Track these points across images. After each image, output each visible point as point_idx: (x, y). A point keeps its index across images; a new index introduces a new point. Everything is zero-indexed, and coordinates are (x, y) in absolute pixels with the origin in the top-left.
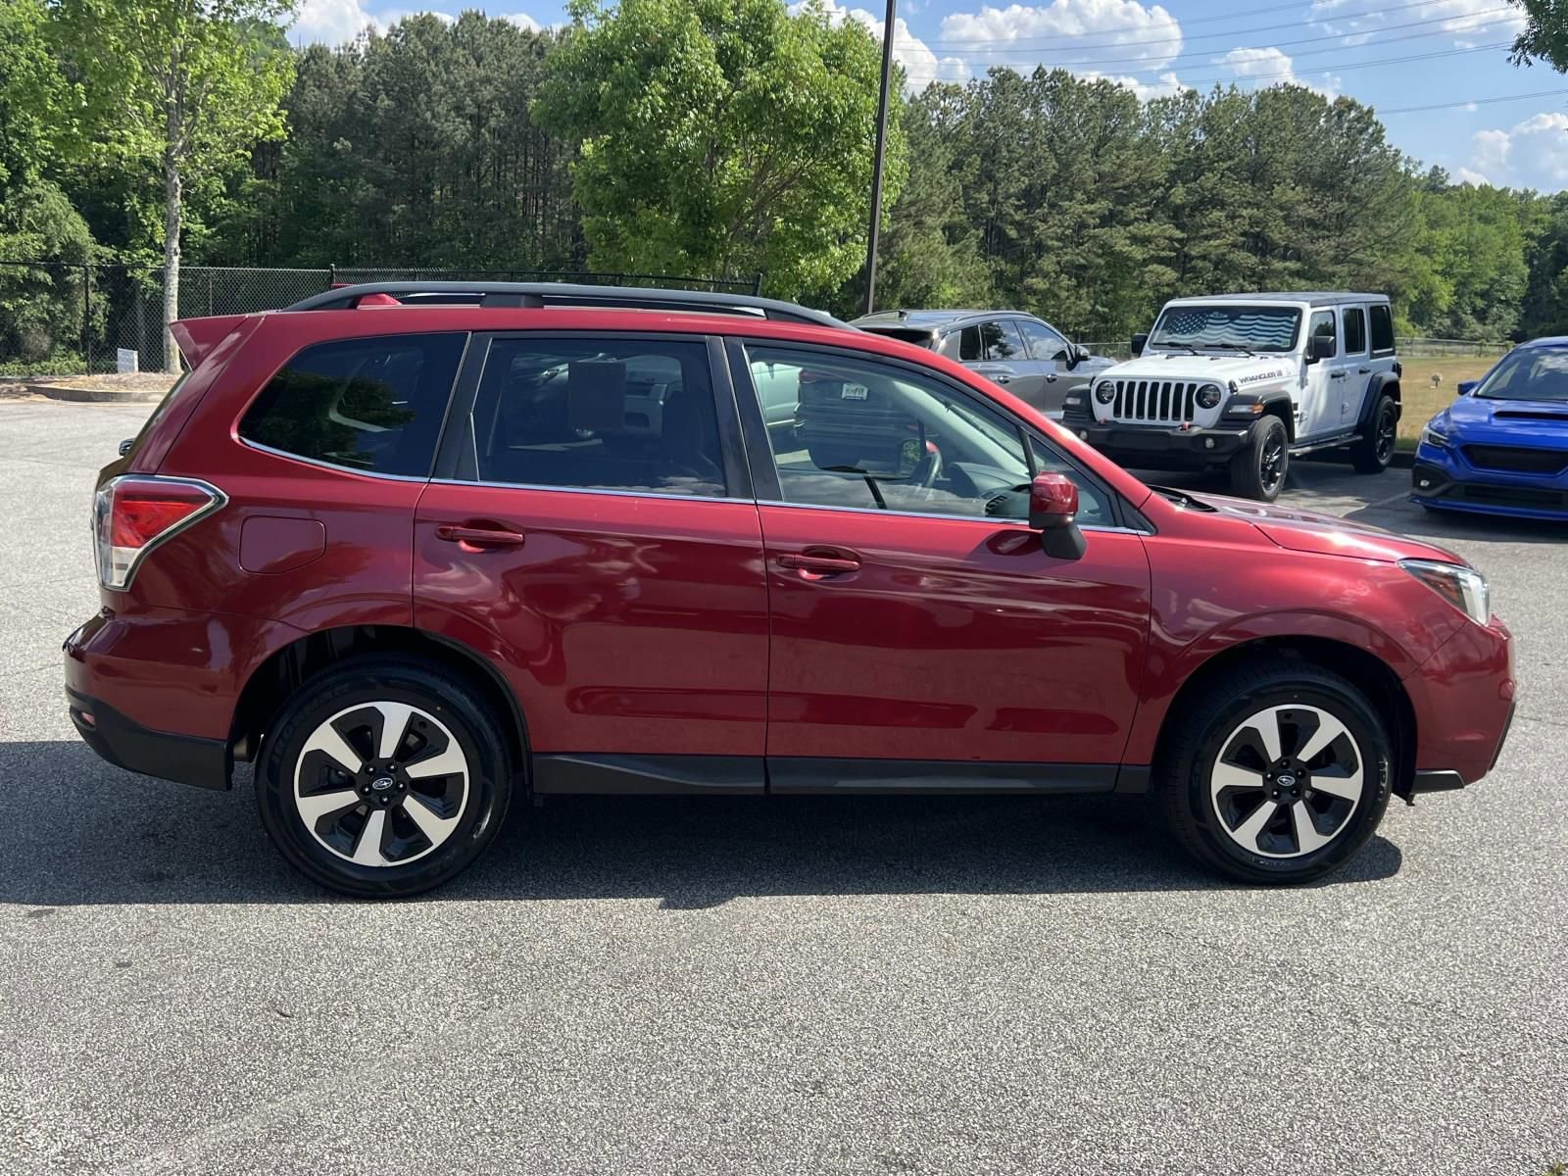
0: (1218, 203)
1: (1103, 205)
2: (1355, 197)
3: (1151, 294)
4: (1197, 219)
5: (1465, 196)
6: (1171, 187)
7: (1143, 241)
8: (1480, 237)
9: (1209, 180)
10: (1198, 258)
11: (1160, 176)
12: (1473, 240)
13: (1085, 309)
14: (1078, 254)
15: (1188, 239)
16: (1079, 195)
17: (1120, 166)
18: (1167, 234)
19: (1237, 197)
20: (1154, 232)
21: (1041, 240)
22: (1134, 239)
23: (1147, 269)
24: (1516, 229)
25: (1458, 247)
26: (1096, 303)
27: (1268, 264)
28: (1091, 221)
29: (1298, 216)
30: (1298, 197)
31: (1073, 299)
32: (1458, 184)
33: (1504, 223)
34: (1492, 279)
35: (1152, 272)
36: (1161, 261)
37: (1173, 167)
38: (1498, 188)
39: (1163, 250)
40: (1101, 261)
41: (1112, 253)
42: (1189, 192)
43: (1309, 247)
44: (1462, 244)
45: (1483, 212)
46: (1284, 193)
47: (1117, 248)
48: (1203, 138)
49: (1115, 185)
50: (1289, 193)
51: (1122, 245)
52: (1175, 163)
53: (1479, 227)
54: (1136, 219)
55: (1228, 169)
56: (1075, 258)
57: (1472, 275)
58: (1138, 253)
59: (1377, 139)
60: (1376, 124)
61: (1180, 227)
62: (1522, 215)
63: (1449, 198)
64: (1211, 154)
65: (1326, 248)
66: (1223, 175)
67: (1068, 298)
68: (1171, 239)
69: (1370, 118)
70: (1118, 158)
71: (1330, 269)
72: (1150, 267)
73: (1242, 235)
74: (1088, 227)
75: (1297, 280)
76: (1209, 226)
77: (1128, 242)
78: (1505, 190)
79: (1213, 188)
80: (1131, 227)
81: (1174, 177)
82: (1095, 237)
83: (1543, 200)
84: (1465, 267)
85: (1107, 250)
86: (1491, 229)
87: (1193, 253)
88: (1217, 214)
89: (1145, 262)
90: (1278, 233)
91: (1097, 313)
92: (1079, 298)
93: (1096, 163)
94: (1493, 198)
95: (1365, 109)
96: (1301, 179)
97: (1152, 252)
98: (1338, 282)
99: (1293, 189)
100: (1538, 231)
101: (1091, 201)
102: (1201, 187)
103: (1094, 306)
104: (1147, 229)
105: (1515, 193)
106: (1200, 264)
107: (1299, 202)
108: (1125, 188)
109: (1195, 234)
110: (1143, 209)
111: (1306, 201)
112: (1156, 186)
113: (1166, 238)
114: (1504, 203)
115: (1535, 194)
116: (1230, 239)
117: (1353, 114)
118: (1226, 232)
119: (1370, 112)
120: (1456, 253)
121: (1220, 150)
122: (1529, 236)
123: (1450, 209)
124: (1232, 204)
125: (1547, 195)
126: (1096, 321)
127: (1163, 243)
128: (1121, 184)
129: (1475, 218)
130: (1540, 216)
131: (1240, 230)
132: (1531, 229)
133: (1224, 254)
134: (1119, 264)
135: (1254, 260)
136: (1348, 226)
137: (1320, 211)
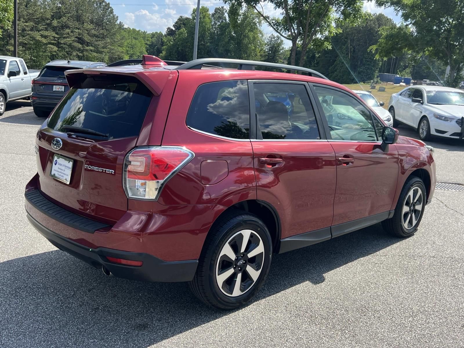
0: (68, 27)
1: (31, 24)
2: (107, 29)
3: (49, 54)
4: (62, 31)
5: (128, 31)
6: (52, 21)
7: (46, 37)
8: (134, 43)
9: (64, 19)
10: (63, 44)
11: (49, 16)
12: (133, 44)
13: (28, 58)
14: (24, 40)
15: (60, 38)
16: (22, 20)
17: (35, 11)
18: (53, 35)
19: (73, 26)
20: (49, 34)
21: (10, 34)
22: (42, 36)
23: (47, 46)
24: (143, 42)
25: (129, 46)
26: (32, 56)
27: (84, 47)
28: (27, 29)
29: (92, 33)
30: (92, 28)
31: (24, 54)
32: (127, 27)
33: (140, 40)
34: (138, 55)
35: (49, 47)
36: (53, 44)
37: (52, 14)
38: (137, 30)
39: (52, 40)
40: (32, 43)
41: (36, 40)
42: (58, 22)
43: (96, 43)
44: (130, 45)
45: (134, 36)
46: (87, 26)
47: (37, 38)
48: (60, 5)
49: (34, 18)
50: (89, 26)
51: (38, 38)
52: (52, 12)
53: (134, 41)
54: (42, 30)
55: (70, 16)
56: (23, 41)
57: (133, 54)
58: (44, 41)
59: (112, 12)
60: (111, 8)
61: (57, 34)
62: (144, 38)
63: (125, 31)
64: (64, 11)
65: (101, 43)
66: (68, 18)
67: (22, 54)
68: (54, 37)
69: (109, 6)
70: (34, 8)
71: (102, 50)
72: (49, 46)
73: (76, 38)
74: (26, 30)
75: (93, 53)
76: (66, 34)
77: (40, 37)
78: (139, 30)
79: (66, 22)
80: (41, 32)
81: (53, 17)
82: (29, 34)
83: (148, 34)
84: (131, 52)
85: (33, 38)
86: (137, 41)
87: (62, 42)
88: (68, 30)
89: (46, 44)
90: (87, 38)
91: (32, 59)
92: (26, 54)
93: (27, 9)
94: (137, 32)
95: (107, 3)
96: (92, 22)
97: (49, 41)
98: (105, 54)
99: (90, 25)
100: (149, 43)
101: (26, 22)
102: (62, 21)
103: (31, 57)
104: (46, 33)
105: (142, 32)
106: (64, 46)
107: (92, 29)
108: (37, 19)
109: (62, 36)
110: (44, 27)
111: (94, 29)
112: (48, 19)
113: (53, 37)
114: (139, 34)
115: (147, 32)
116: (73, 39)
117: (104, 4)
118: (71, 36)
119: (109, 4)
120: (128, 47)
121: (66, 10)
122: (146, 44)
123: (126, 35)
124: (72, 27)
125: (149, 33)
126: (32, 62)
127: (52, 38)
128: (36, 17)
129: (133, 38)
130: (148, 39)
131: (75, 36)
132: (147, 42)
133: (71, 43)
134: (38, 44)
135: (80, 46)
136: (105, 37)
137: (98, 32)
